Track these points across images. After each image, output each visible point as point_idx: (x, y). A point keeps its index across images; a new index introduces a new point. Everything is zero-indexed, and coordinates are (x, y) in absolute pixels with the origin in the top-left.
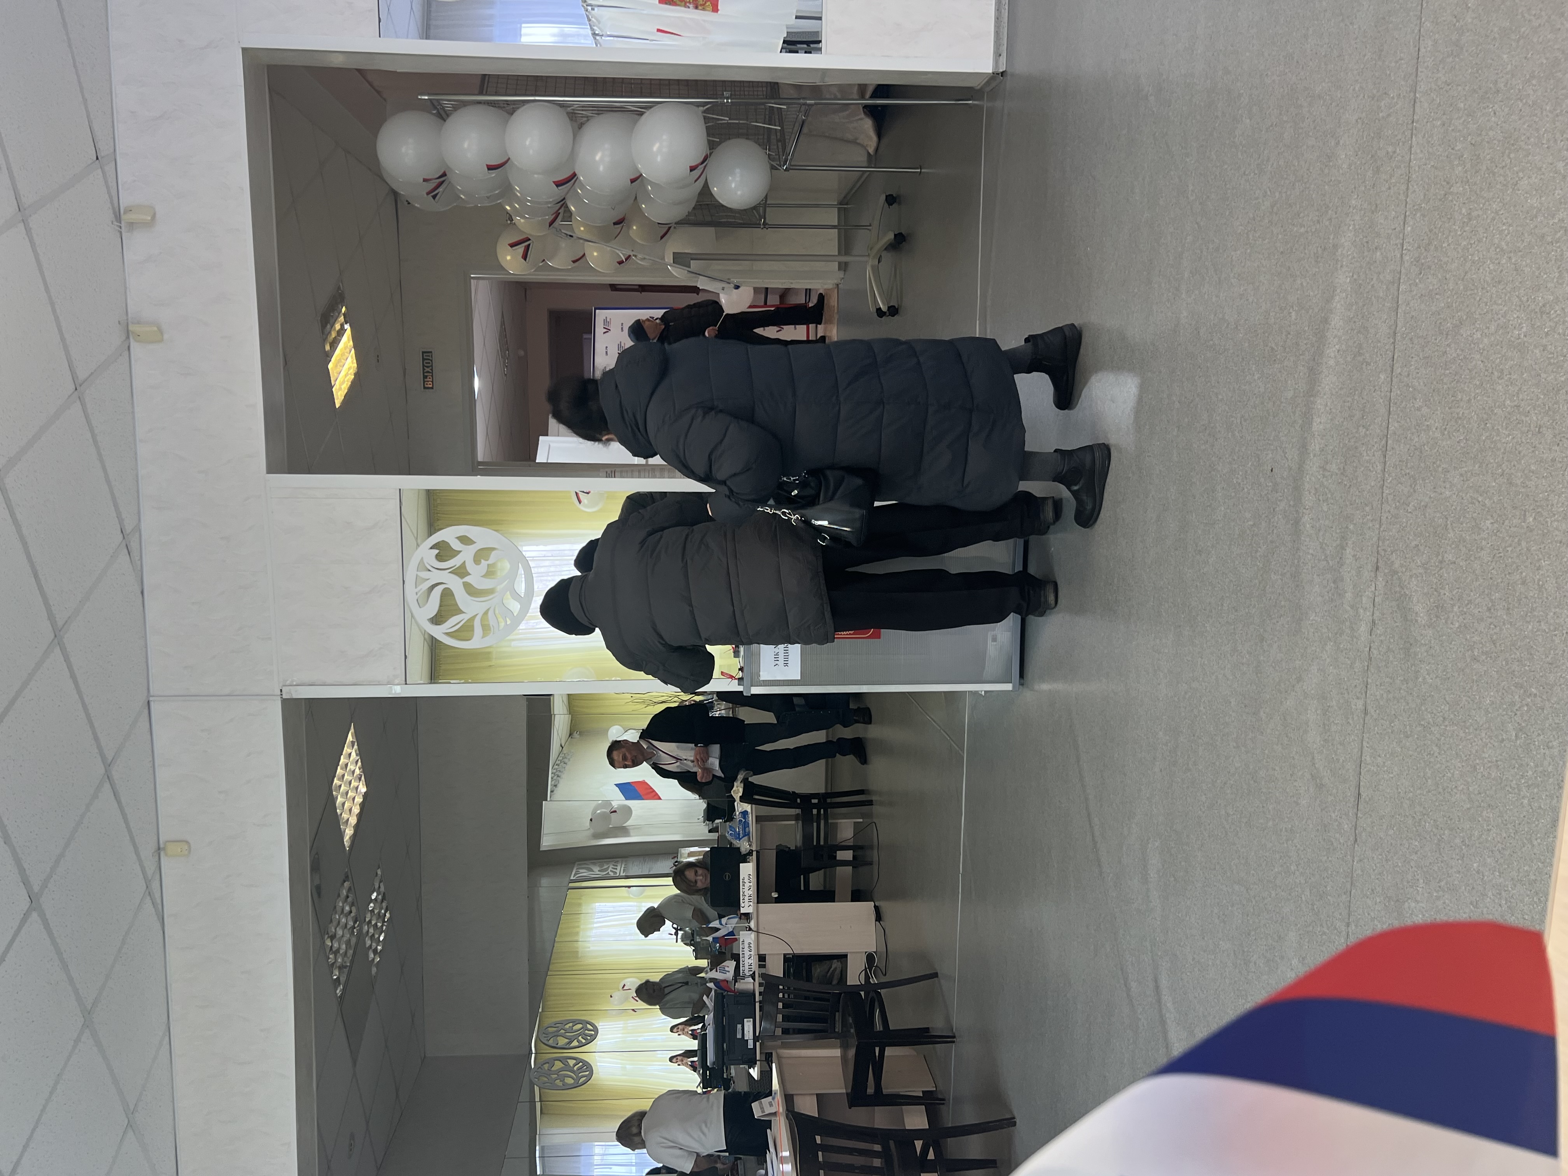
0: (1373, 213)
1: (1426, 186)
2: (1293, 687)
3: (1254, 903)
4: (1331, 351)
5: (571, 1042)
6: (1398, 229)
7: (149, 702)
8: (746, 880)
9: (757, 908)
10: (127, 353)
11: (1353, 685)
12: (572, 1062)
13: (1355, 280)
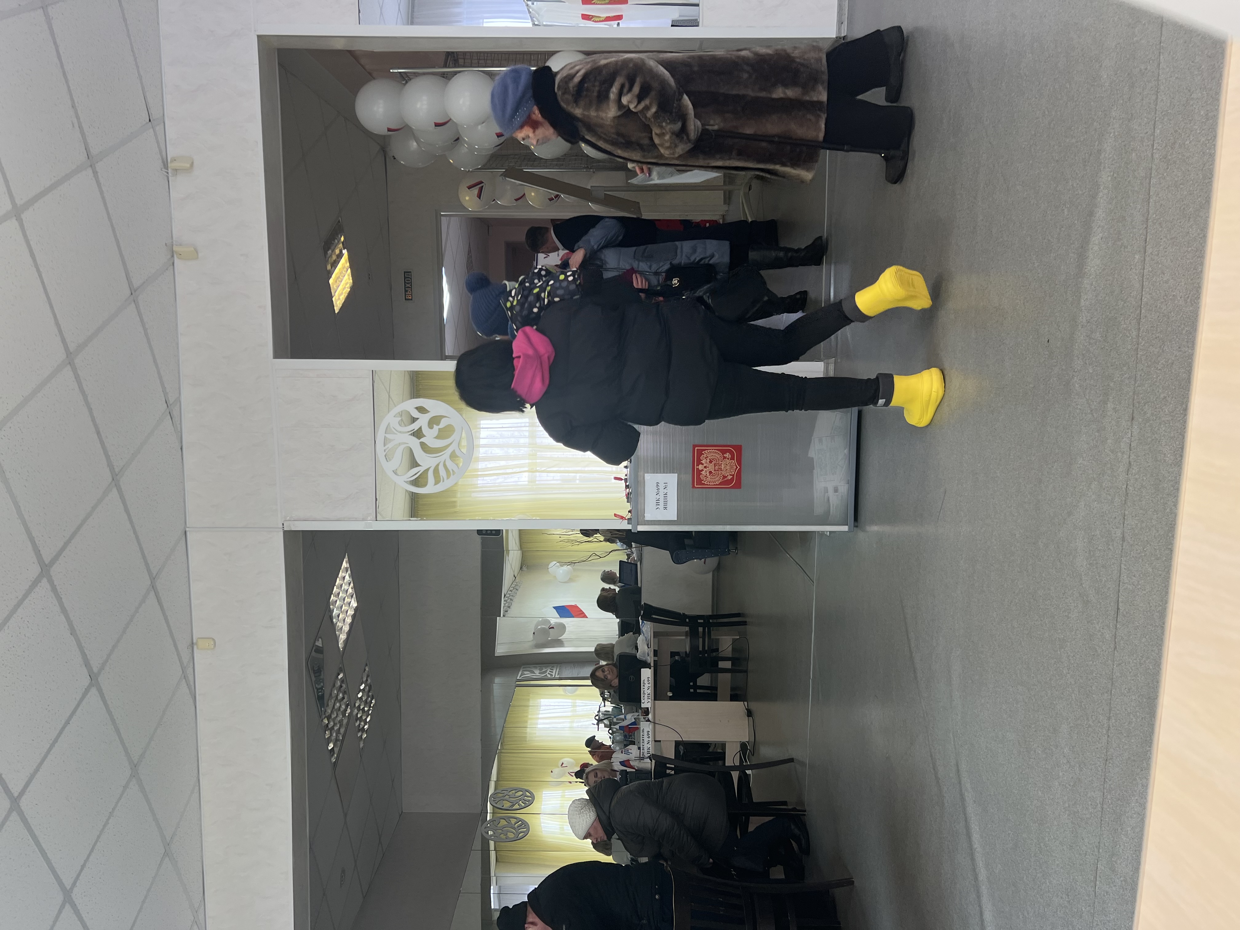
0: (1129, 121)
1: (1172, 95)
2: (1065, 520)
3: (1034, 700)
4: (1096, 239)
5: (513, 805)
6: (1150, 133)
7: (185, 532)
8: (646, 682)
9: (654, 703)
10: (172, 267)
11: (1113, 517)
12: (513, 821)
13: (1115, 178)
